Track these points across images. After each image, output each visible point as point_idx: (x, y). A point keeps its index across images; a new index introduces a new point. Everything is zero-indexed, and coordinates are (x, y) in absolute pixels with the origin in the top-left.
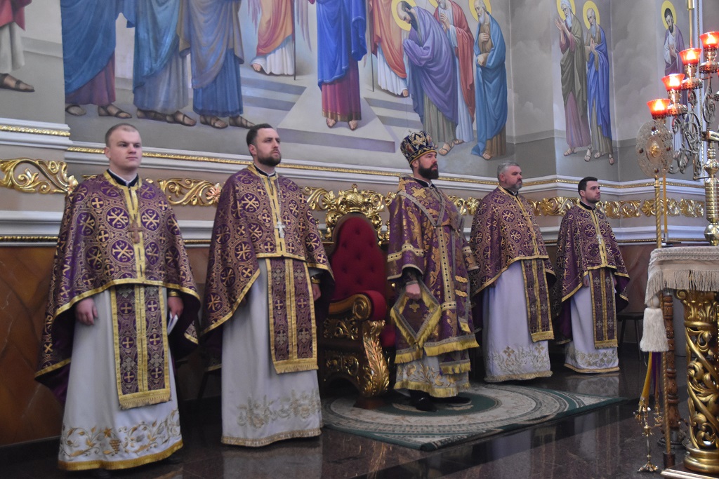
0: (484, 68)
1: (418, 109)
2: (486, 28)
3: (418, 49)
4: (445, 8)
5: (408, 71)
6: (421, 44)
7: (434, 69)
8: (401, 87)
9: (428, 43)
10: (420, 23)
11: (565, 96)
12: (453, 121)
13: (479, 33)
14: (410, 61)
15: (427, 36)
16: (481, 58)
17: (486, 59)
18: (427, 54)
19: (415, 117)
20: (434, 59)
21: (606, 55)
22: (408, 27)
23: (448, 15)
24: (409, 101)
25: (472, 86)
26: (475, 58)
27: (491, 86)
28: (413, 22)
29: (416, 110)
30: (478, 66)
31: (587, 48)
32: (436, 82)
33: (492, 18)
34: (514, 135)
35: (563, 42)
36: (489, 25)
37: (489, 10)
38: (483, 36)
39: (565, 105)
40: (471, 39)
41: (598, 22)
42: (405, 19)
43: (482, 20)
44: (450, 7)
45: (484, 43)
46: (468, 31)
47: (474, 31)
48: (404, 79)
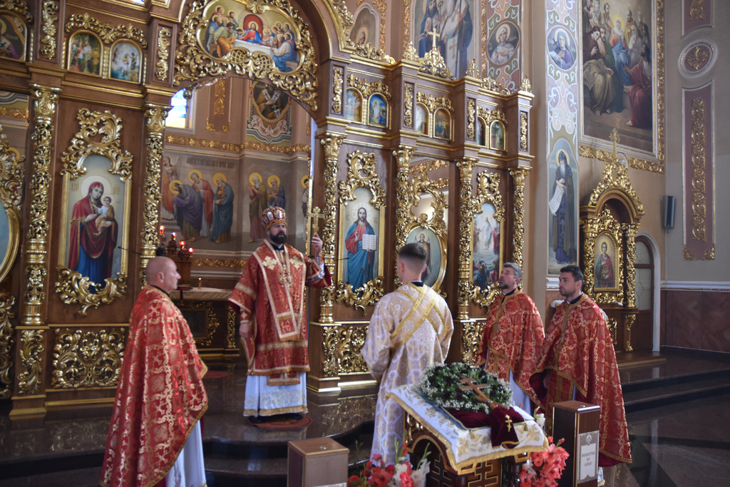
0: (219, 206)
1: (180, 223)
2: (222, 188)
3: (182, 201)
4: (199, 183)
5: (175, 210)
6: (183, 199)
7: (191, 208)
8: (172, 216)
9: (188, 198)
10: (184, 191)
11: (251, 217)
12: (199, 228)
13: (218, 191)
14: (177, 207)
15: (187, 195)
16: (218, 202)
17: (220, 202)
18: (187, 202)
19: (178, 228)
20: (191, 203)
21: (284, 198)
22: (177, 193)
23: (200, 186)
24: (175, 222)
25: (212, 213)
26: (214, 201)
27: (223, 213)
28: (180, 190)
29: (178, 225)
30: (216, 204)
31: (269, 196)
32: (190, 213)
33: (227, 184)
34: (235, 232)
35: (252, 194)
36: (225, 187)
37: (225, 180)
38: (219, 192)
39: (251, 222)
40: (213, 194)
41: (279, 183)
42: (176, 190)
43: (220, 185)
44: (201, 183)
45: (220, 195)
46: (211, 191)
47: (215, 190)
48: (173, 213)
